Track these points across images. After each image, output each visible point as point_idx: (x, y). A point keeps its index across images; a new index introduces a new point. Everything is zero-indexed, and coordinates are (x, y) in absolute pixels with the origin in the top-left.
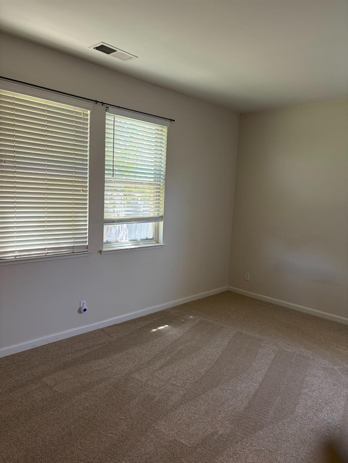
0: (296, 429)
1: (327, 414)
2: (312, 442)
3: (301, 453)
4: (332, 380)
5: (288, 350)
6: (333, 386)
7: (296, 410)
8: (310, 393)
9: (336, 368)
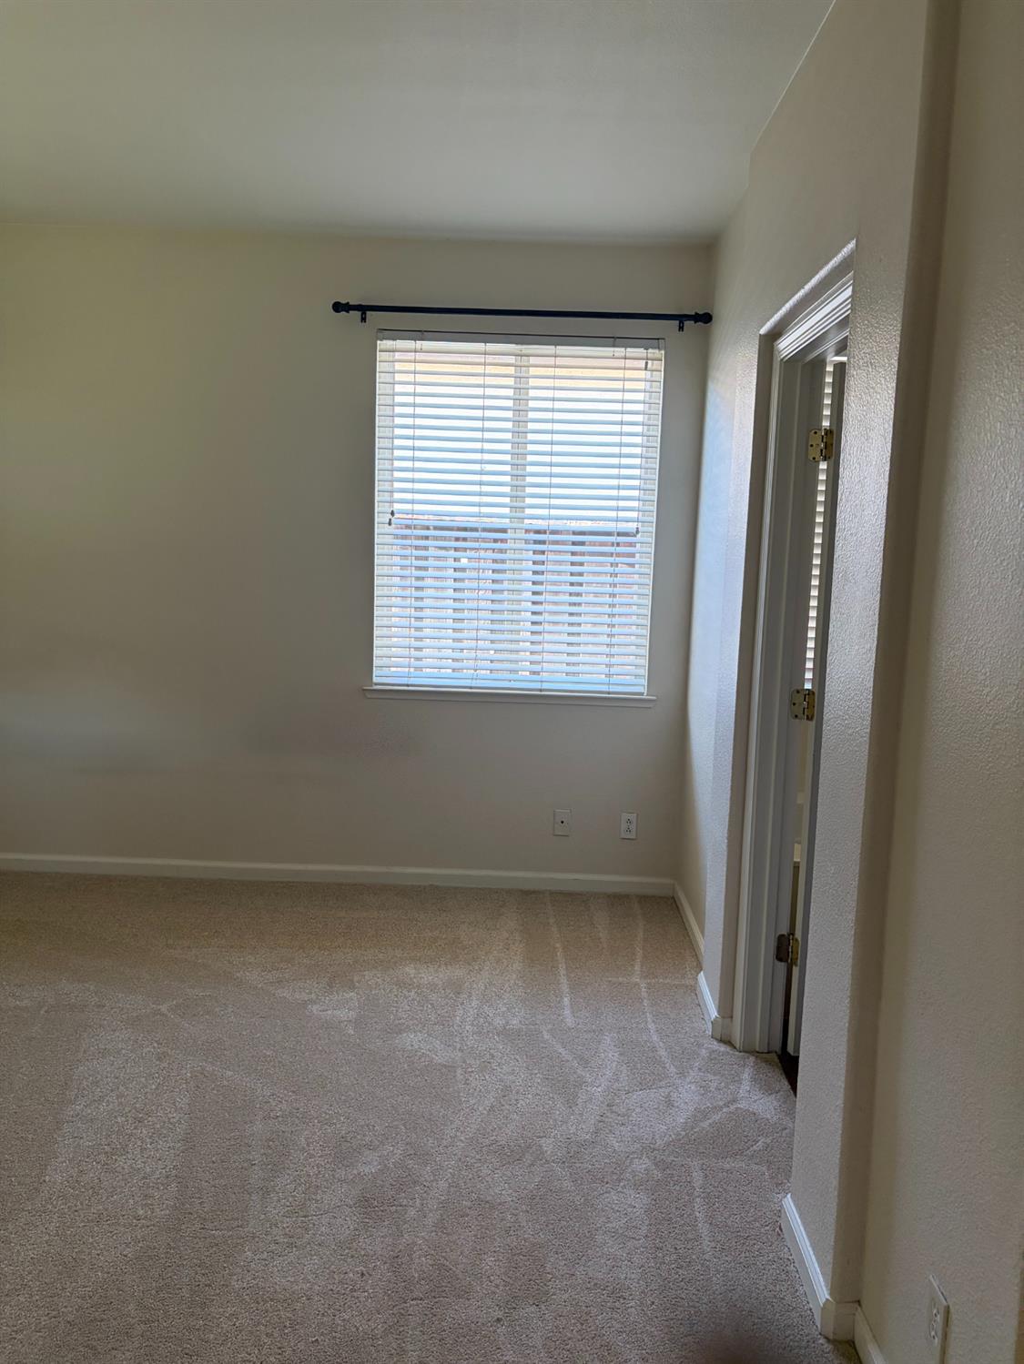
0: (47, 1237)
1: (143, 1150)
2: (98, 1255)
3: (66, 1307)
4: (154, 1047)
5: (18, 1002)
6: (158, 1063)
7: (47, 1178)
8: (89, 1111)
9: (164, 1008)
